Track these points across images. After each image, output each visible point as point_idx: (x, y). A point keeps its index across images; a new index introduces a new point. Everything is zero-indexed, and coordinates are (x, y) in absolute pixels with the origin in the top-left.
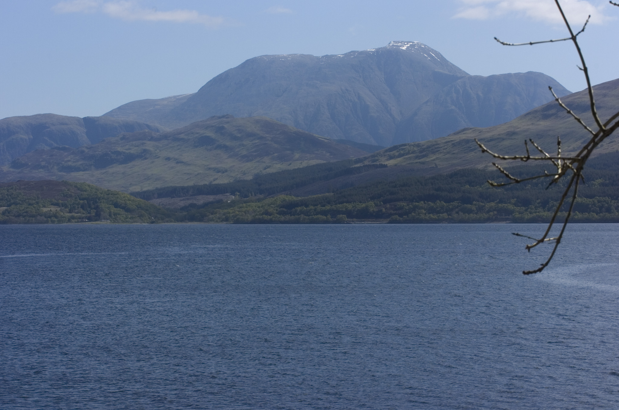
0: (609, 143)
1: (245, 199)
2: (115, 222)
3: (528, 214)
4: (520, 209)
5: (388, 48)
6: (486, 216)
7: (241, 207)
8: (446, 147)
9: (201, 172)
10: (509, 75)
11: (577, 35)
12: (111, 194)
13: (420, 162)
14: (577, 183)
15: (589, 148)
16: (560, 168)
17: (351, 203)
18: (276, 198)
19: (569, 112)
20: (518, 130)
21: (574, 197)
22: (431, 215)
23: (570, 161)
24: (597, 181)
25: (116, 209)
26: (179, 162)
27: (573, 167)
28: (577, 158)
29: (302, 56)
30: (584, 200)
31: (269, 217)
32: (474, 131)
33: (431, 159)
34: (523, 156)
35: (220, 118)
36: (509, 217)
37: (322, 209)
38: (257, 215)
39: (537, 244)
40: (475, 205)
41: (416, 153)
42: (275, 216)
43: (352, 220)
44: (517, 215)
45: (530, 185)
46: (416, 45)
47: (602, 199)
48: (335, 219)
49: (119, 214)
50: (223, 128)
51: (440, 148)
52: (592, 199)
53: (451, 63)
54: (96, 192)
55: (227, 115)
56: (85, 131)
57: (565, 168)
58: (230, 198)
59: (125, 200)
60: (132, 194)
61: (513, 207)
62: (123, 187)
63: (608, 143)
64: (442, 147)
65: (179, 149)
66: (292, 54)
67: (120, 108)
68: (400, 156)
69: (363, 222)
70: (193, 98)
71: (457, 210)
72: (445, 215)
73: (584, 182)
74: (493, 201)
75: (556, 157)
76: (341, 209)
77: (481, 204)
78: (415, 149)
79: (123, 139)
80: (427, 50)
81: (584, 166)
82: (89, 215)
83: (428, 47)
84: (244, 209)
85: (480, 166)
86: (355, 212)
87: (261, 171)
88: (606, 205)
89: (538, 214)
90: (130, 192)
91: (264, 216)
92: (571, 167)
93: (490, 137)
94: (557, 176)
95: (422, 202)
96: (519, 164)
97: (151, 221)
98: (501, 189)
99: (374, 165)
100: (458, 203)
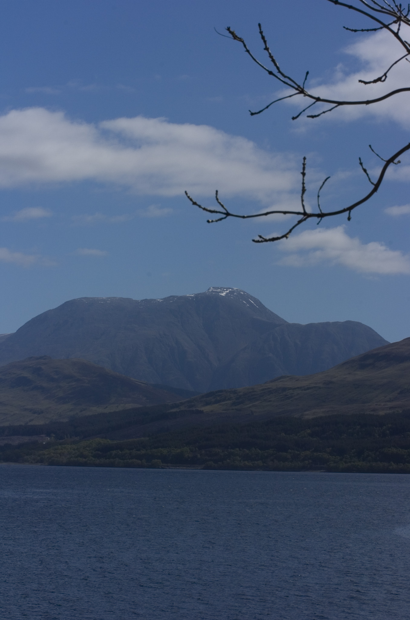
1: (61, 441)
3: (342, 463)
4: (335, 458)
5: (207, 294)
6: (301, 464)
7: (56, 449)
8: (262, 394)
9: (17, 412)
10: (327, 324)
13: (236, 409)
17: (166, 448)
18: (91, 441)
20: (335, 379)
22: (246, 462)
29: (122, 299)
30: (400, 450)
31: (84, 460)
32: (291, 379)
33: (248, 406)
35: (37, 359)
36: (324, 466)
37: (137, 453)
38: (72, 457)
40: (290, 453)
41: (232, 400)
42: (90, 459)
43: (166, 465)
44: (332, 464)
45: (345, 435)
46: (235, 291)
48: (150, 464)
50: (40, 369)
52: (407, 450)
53: (269, 310)
55: (45, 356)
58: (46, 440)
61: (328, 456)
64: (258, 395)
66: (111, 297)
68: (216, 402)
70: (11, 338)
71: (272, 458)
72: (260, 463)
74: (308, 450)
76: (156, 454)
77: (296, 452)
78: (232, 395)
80: (246, 297)
83: (247, 294)
84: (59, 451)
85: (296, 415)
86: (170, 458)
87: (77, 414)
89: (352, 463)
91: (79, 458)
93: (307, 386)
95: (238, 449)
96: (335, 413)
98: (317, 438)
99: (190, 410)
100: (273, 451)
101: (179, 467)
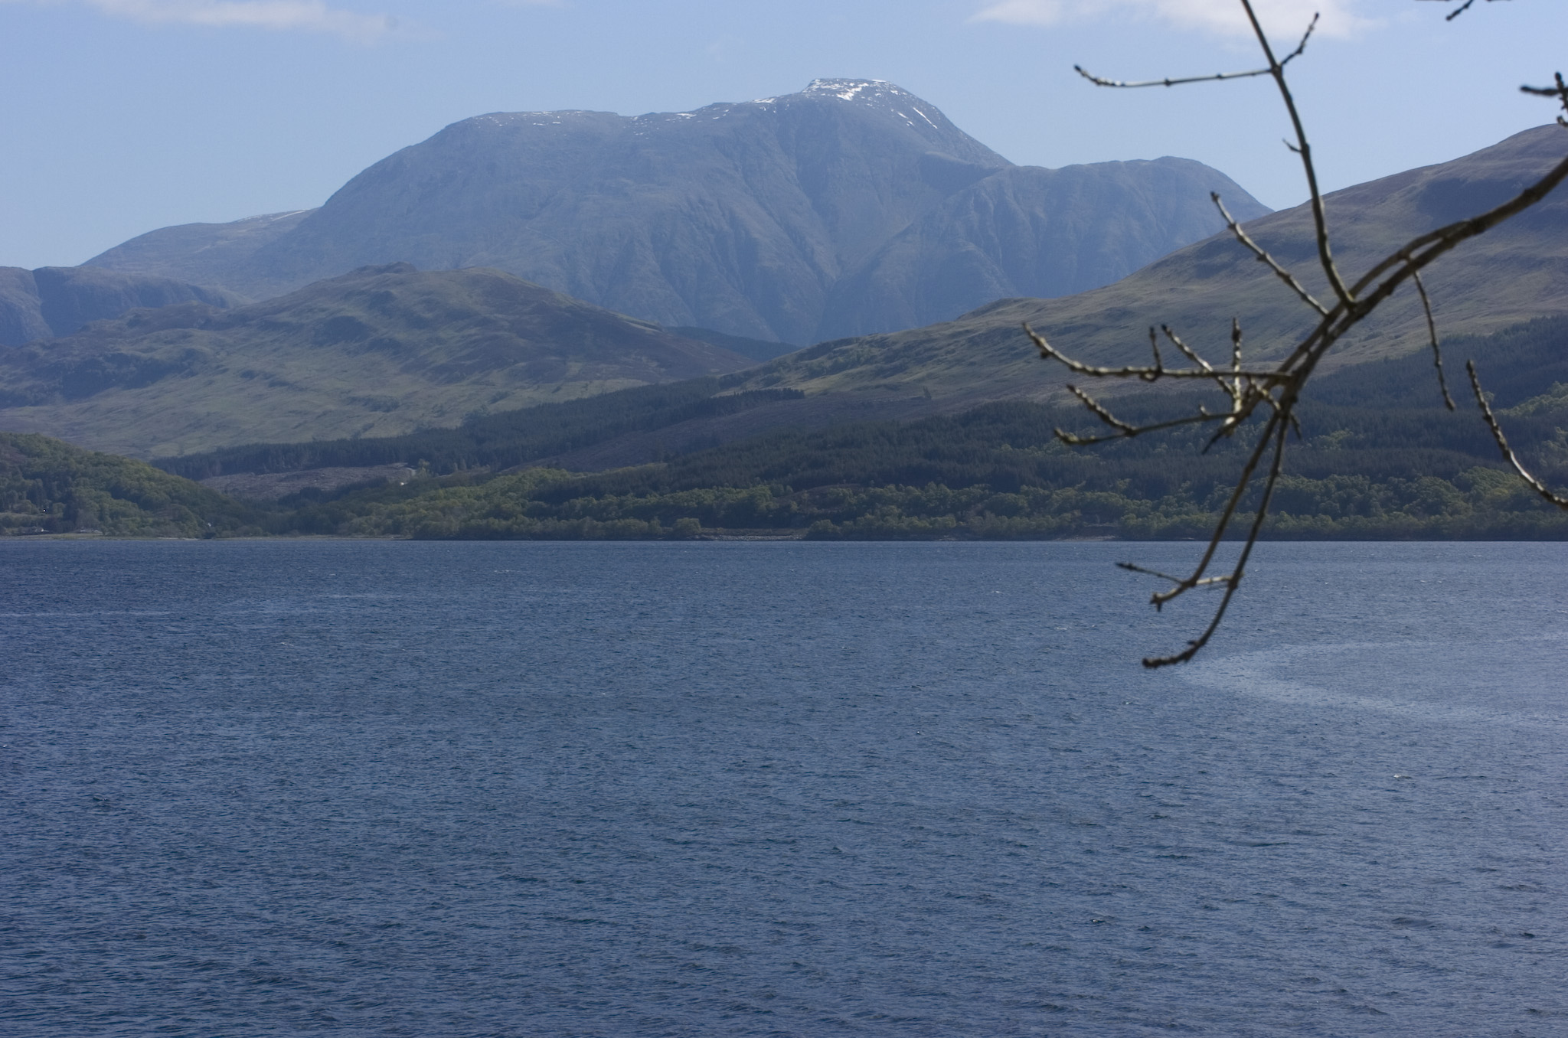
0: (1366, 339)
1: (444, 476)
2: (113, 534)
3: (1159, 518)
4: (1140, 505)
5: (807, 96)
6: (1053, 522)
7: (432, 499)
8: (952, 347)
9: (331, 407)
10: (1114, 166)
11: (1285, 62)
12: (105, 465)
13: (885, 386)
14: (1281, 437)
15: (1313, 349)
16: (1238, 398)
17: (711, 488)
18: (521, 474)
19: (1262, 258)
20: (1136, 304)
21: (1275, 473)
22: (915, 520)
23: (1265, 381)
24: (1336, 434)
25: (115, 501)
26: (275, 383)
27: (1271, 397)
28: (1281, 374)
29: (590, 115)
30: (1303, 481)
31: (504, 523)
32: (1023, 306)
33: (916, 377)
34: (1144, 369)
35: (380, 271)
36: (1112, 525)
37: (637, 502)
38: (473, 517)
39: (1180, 591)
40: (1027, 493)
41: (876, 362)
42: (518, 521)
43: (713, 531)
44: (1133, 521)
45: (1164, 445)
46: (877, 88)
47: (1346, 479)
48: (671, 529)
49: (124, 515)
50: (388, 296)
51: (936, 349)
52: (1321, 479)
53: (965, 135)
54: (65, 459)
55: (399, 264)
56: (39, 303)
57: (1251, 399)
58: (405, 475)
59: (138, 480)
60: (158, 463)
61: (1123, 499)
62: (133, 445)
63: (1363, 338)
64: (941, 348)
65: (275, 350)
66: (563, 111)
67: (126, 246)
68: (836, 369)
69: (742, 537)
70: (313, 221)
71: (980, 506)
72: (950, 520)
73: (1299, 436)
74: (1071, 484)
75: (1230, 371)
76: (686, 504)
77: (1041, 491)
78: (875, 351)
79: (132, 324)
80: (905, 101)
81: (1301, 395)
82: (47, 516)
83: (909, 94)
84: (440, 503)
85: (1040, 397)
86: (723, 512)
87: (483, 407)
88: (1359, 495)
89: (1184, 517)
90: (151, 458)
91: (491, 520)
92: (1268, 396)
93: (1065, 323)
94: (1230, 420)
95: (892, 487)
96: (1138, 392)
97: (204, 531)
98: (1091, 455)
99: (770, 391)
100: (983, 489)
101: (744, 534)
